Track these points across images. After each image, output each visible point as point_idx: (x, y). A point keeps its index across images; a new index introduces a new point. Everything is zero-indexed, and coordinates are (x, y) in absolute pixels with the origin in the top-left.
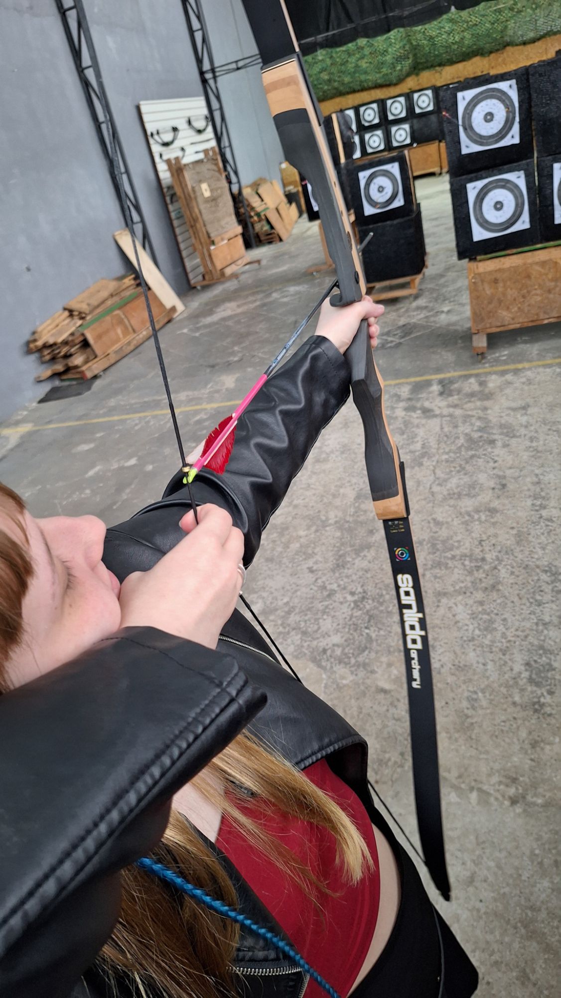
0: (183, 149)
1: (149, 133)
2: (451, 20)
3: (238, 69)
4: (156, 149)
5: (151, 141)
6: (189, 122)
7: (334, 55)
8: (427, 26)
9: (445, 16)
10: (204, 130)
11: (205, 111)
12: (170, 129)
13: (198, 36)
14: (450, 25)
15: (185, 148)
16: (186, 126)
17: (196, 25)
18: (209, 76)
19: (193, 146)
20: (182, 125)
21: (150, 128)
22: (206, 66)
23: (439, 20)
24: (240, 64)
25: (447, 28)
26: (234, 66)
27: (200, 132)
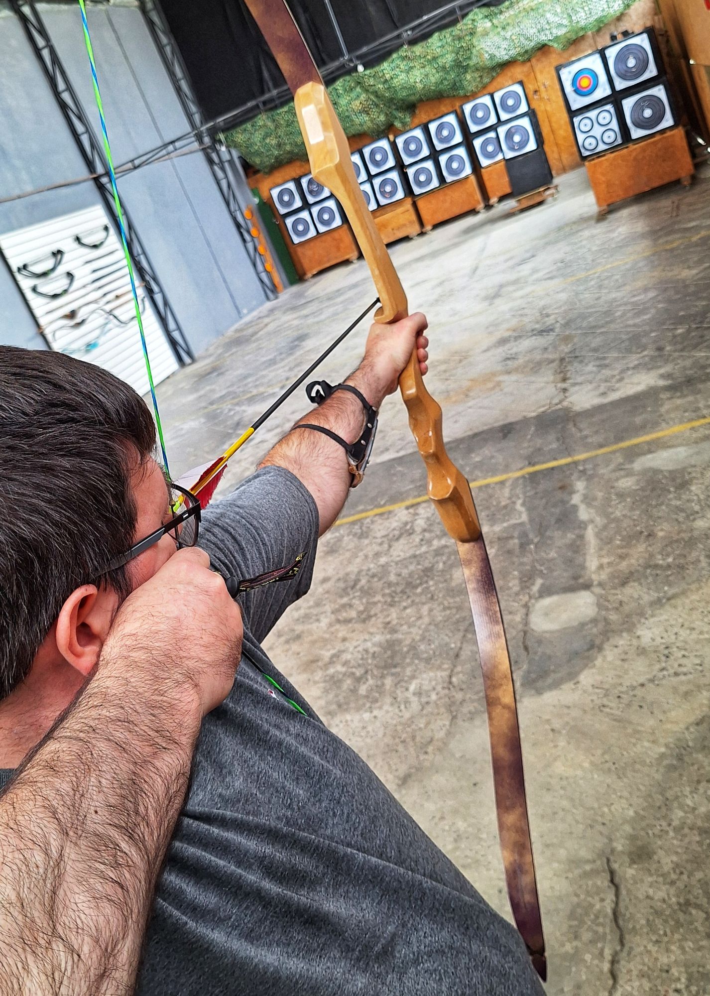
0: (70, 275)
1: (14, 269)
2: (404, 58)
3: (135, 168)
4: (26, 284)
5: (19, 277)
6: (78, 239)
7: (276, 117)
8: (377, 69)
9: (395, 56)
10: (102, 243)
11: (105, 220)
12: (50, 255)
13: (85, 139)
14: (405, 63)
15: (74, 272)
16: (75, 245)
17: (80, 128)
18: (104, 180)
19: (88, 265)
20: (68, 246)
21: (15, 264)
22: (100, 170)
23: (390, 60)
24: (137, 162)
25: (402, 66)
26: (130, 165)
27: (95, 247)
